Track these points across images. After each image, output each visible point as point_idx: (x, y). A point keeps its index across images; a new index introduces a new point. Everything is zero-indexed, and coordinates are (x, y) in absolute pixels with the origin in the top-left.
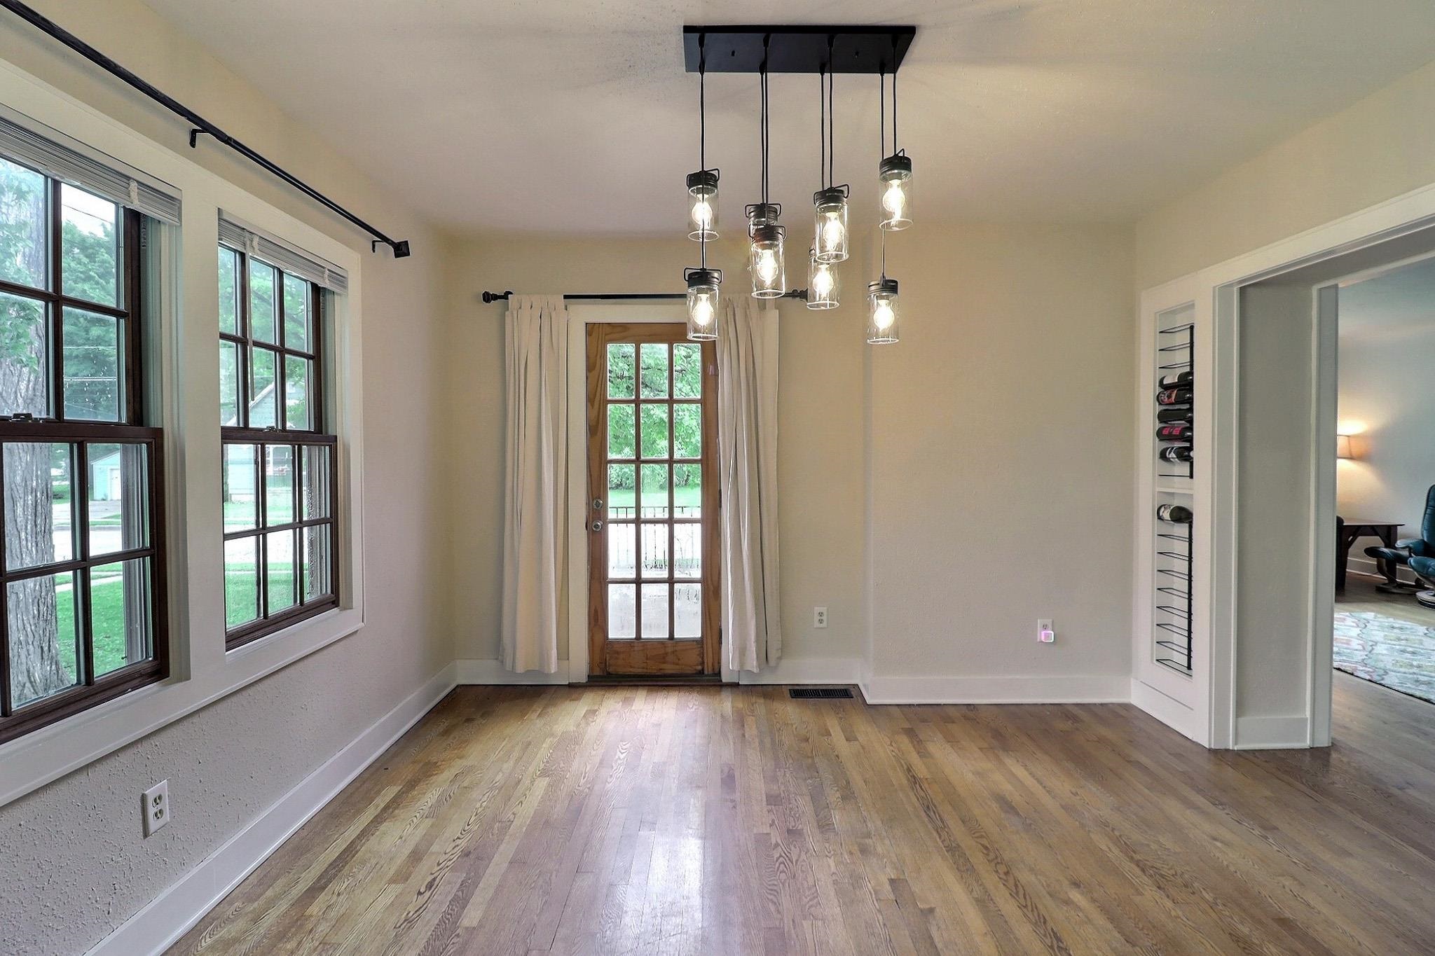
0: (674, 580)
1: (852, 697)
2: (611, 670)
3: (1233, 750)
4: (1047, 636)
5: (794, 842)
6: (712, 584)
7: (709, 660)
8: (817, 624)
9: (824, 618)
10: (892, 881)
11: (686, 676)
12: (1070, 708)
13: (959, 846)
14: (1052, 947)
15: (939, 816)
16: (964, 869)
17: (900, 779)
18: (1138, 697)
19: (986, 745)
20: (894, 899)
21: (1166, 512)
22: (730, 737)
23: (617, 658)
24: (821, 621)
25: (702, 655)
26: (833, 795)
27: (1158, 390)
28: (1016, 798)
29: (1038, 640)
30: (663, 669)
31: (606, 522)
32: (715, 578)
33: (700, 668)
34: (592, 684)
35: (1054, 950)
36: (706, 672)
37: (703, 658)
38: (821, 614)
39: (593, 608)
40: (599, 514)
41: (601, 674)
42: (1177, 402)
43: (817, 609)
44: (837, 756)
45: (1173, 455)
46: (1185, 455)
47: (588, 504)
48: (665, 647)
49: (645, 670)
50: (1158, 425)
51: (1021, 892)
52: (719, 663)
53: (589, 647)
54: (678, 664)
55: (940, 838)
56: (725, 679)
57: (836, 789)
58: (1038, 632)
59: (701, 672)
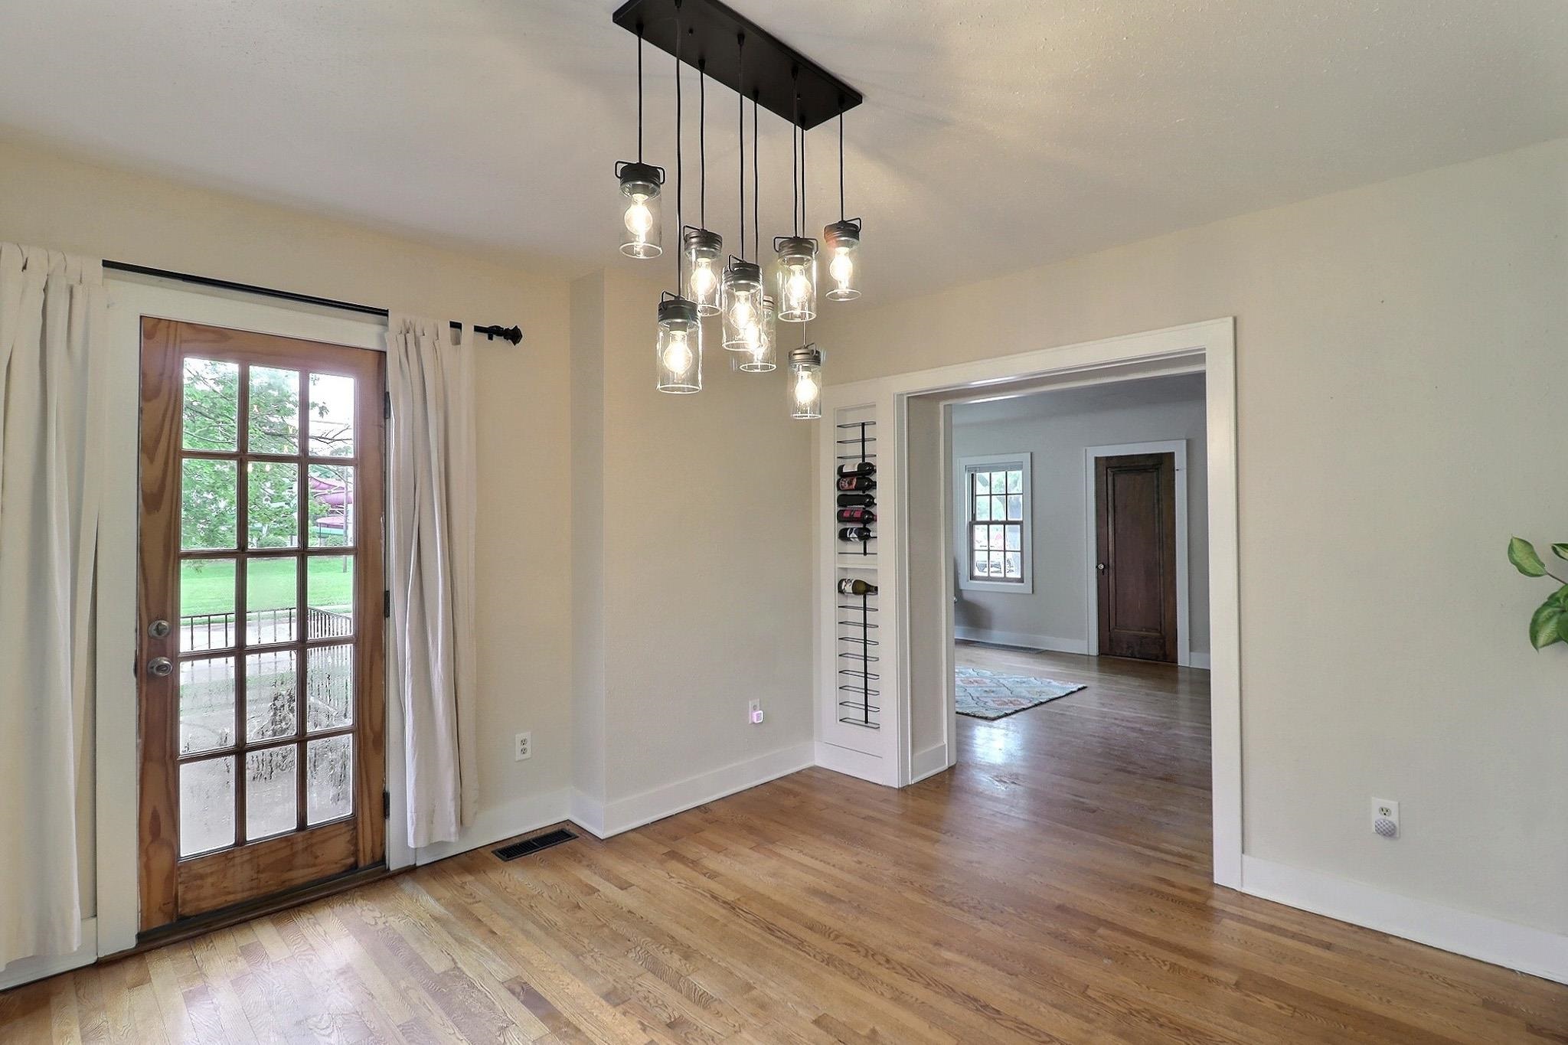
0: (308, 735)
1: (578, 837)
2: (187, 910)
3: (912, 785)
4: (758, 716)
5: (689, 1036)
6: (372, 728)
7: (366, 844)
8: (519, 756)
9: (528, 746)
10: (816, 1022)
11: (329, 878)
12: (780, 783)
13: (831, 955)
14: (977, 1010)
15: (787, 932)
16: (858, 976)
17: (719, 912)
18: (822, 757)
19: (754, 845)
20: (836, 1039)
21: (848, 585)
22: (477, 942)
23: (202, 887)
24: (524, 751)
25: (354, 841)
26: (675, 961)
27: (837, 477)
28: (828, 887)
29: (750, 722)
30: (292, 879)
31: (176, 658)
32: (377, 721)
33: (352, 860)
34: (148, 946)
35: (980, 1011)
36: (361, 864)
37: (356, 845)
38: (523, 742)
39: (148, 812)
40: (163, 645)
41: (167, 922)
42: (856, 489)
43: (519, 737)
44: (629, 912)
45: (854, 535)
46: (865, 536)
47: (140, 631)
48: (292, 844)
49: (255, 892)
50: (837, 509)
51: (914, 974)
52: (383, 844)
53: (140, 882)
54: (314, 865)
55: (810, 955)
56: (394, 863)
57: (667, 950)
58: (750, 713)
59: (354, 867)
